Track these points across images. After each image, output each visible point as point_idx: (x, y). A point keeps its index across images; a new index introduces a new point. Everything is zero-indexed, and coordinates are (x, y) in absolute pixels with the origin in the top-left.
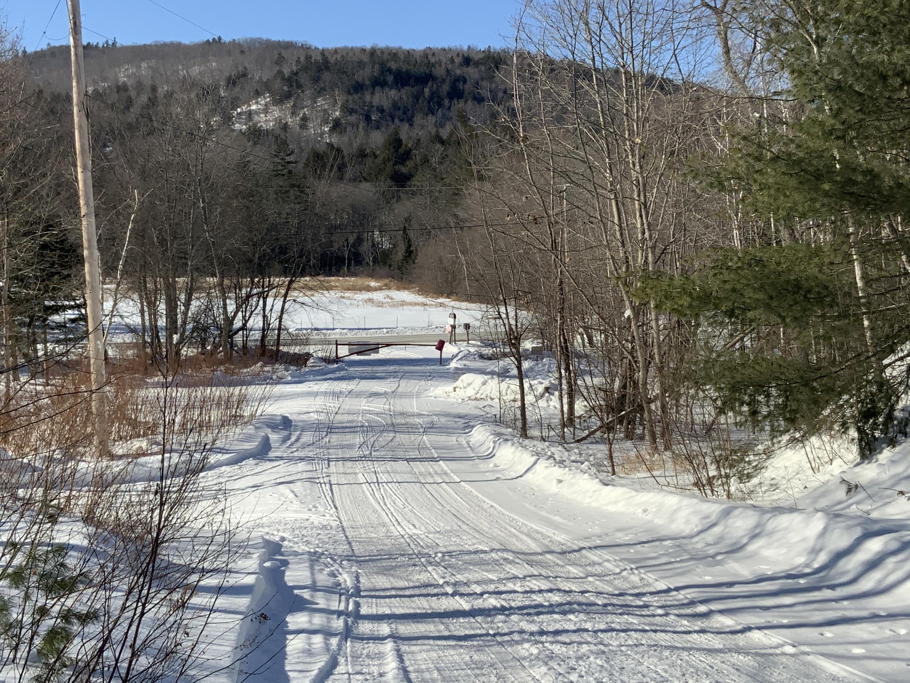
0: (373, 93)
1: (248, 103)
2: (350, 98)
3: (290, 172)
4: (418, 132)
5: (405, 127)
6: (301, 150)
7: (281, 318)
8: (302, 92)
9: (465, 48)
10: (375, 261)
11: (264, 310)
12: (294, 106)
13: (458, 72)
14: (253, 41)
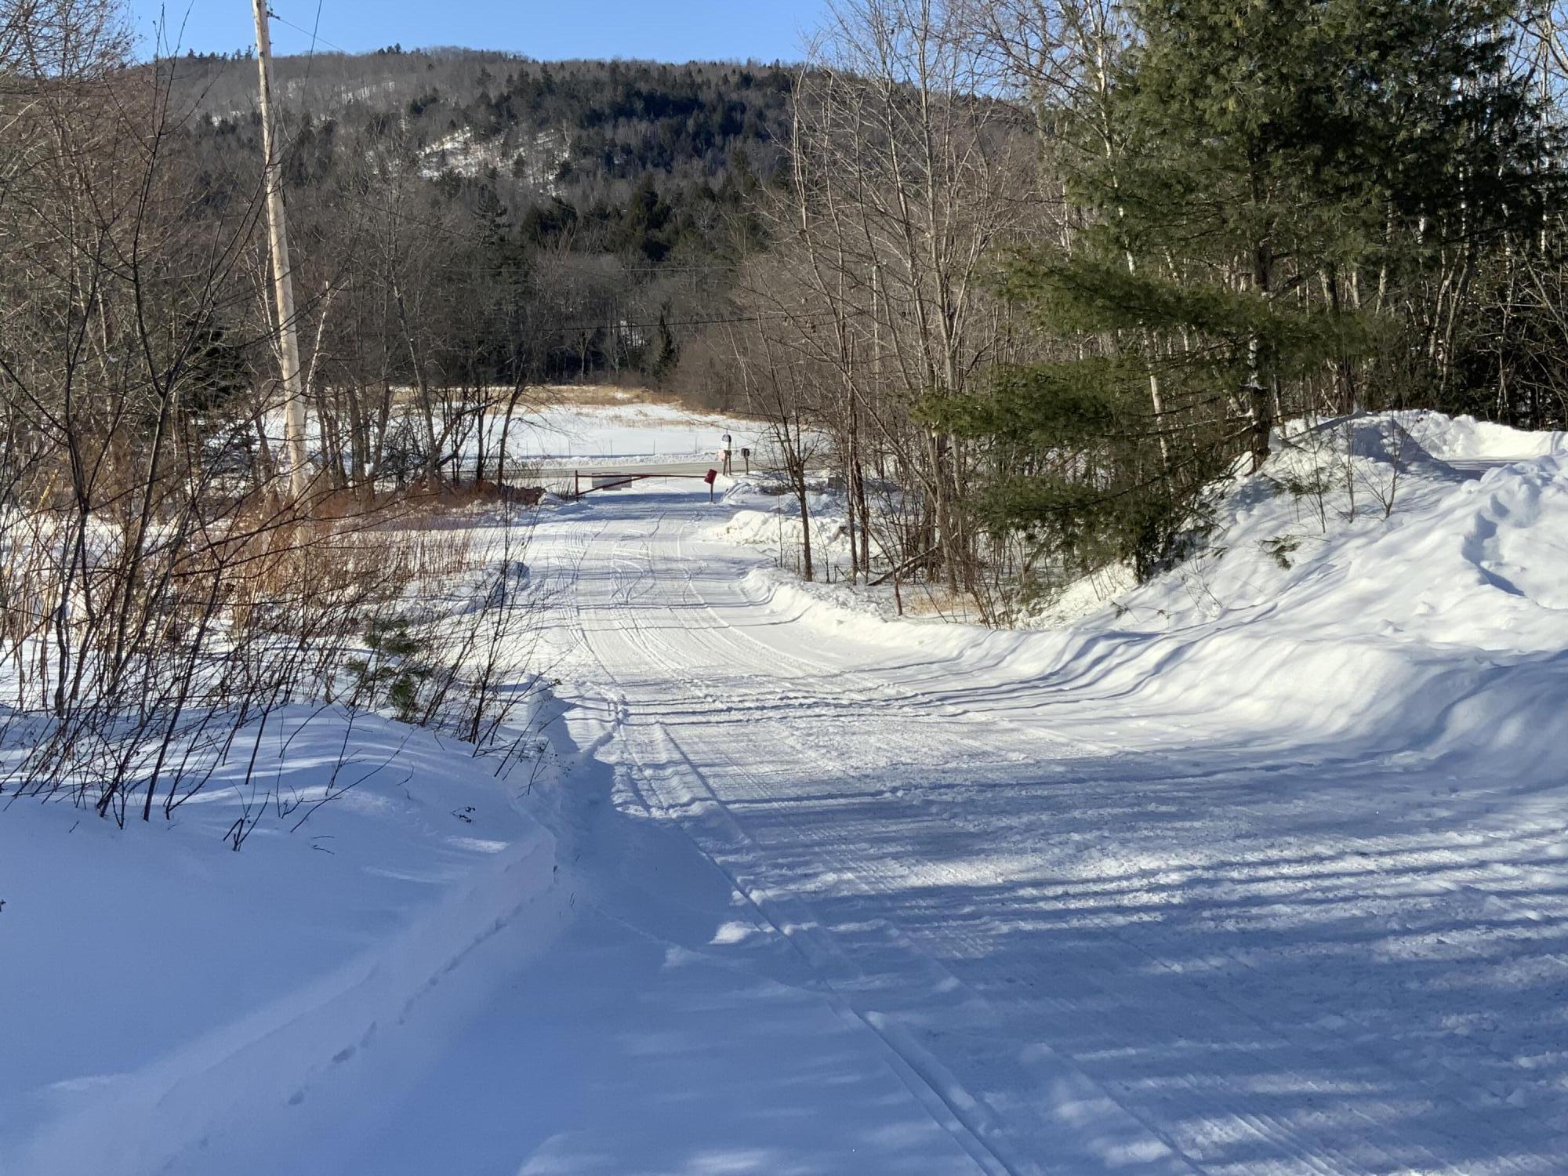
0: (615, 127)
1: (438, 138)
2: (584, 134)
3: (502, 239)
4: (680, 183)
5: (661, 174)
6: (516, 207)
7: (503, 441)
8: (517, 124)
9: (744, 62)
10: (623, 363)
11: (480, 432)
12: (505, 144)
13: (734, 96)
14: (444, 50)
